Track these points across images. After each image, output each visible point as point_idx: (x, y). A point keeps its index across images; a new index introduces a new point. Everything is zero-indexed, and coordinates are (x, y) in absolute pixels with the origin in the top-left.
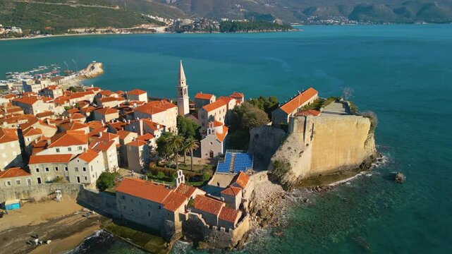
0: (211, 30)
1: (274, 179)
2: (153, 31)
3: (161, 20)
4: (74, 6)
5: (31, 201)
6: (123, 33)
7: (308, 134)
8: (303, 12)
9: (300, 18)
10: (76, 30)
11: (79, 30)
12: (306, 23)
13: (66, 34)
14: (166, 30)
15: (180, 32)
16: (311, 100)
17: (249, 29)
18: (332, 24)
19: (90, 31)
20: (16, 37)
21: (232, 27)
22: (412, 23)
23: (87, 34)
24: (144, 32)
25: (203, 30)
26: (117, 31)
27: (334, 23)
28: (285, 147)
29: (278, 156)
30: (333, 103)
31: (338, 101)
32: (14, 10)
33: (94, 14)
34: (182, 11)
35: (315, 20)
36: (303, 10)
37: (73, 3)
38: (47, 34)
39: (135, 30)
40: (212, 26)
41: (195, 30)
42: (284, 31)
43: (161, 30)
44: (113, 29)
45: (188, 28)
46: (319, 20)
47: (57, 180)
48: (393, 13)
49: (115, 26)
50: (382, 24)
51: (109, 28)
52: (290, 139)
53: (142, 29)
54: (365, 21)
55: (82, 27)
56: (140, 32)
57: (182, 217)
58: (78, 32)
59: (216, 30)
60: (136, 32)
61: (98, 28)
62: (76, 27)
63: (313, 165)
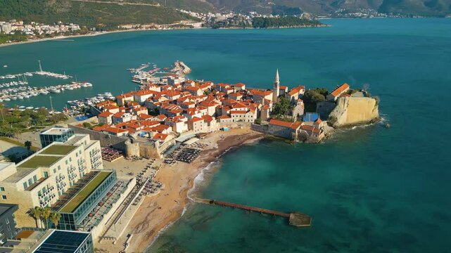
0: (244, 26)
1: (330, 125)
2: (191, 27)
3: (194, 14)
4: (121, 4)
5: (232, 128)
6: (165, 29)
7: (346, 105)
8: (331, 5)
9: (327, 10)
10: (124, 27)
11: (127, 26)
12: (334, 16)
13: (118, 31)
14: (203, 25)
15: (215, 28)
16: (346, 90)
17: (280, 24)
18: (360, 17)
19: (137, 28)
20: (81, 34)
21: (265, 23)
22: (443, 16)
23: (133, 30)
24: (183, 28)
25: (237, 26)
26: (159, 27)
27: (363, 16)
28: (335, 110)
29: (332, 114)
30: (358, 92)
31: (360, 91)
32: (71, 8)
33: (138, 11)
34: (211, 5)
35: (343, 13)
36: (331, 3)
37: (120, 2)
38: (102, 30)
39: (175, 26)
40: (245, 22)
41: (230, 26)
42: (313, 27)
43: (197, 25)
44: (156, 25)
45: (223, 23)
46: (347, 13)
47: (241, 120)
48: (423, 6)
49: (158, 23)
50: (412, 17)
51: (153, 24)
52: (337, 107)
53: (182, 25)
54: (395, 14)
55: (129, 24)
56: (179, 28)
57: (299, 132)
58: (126, 29)
59: (249, 26)
60: (176, 28)
61: (143, 24)
62: (125, 24)
63: (347, 120)
